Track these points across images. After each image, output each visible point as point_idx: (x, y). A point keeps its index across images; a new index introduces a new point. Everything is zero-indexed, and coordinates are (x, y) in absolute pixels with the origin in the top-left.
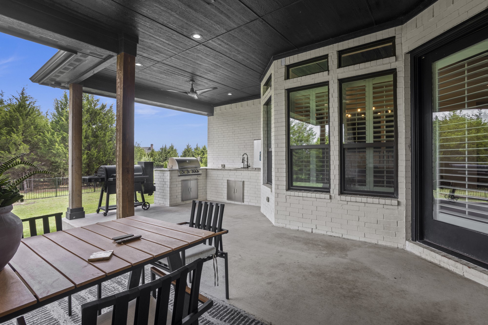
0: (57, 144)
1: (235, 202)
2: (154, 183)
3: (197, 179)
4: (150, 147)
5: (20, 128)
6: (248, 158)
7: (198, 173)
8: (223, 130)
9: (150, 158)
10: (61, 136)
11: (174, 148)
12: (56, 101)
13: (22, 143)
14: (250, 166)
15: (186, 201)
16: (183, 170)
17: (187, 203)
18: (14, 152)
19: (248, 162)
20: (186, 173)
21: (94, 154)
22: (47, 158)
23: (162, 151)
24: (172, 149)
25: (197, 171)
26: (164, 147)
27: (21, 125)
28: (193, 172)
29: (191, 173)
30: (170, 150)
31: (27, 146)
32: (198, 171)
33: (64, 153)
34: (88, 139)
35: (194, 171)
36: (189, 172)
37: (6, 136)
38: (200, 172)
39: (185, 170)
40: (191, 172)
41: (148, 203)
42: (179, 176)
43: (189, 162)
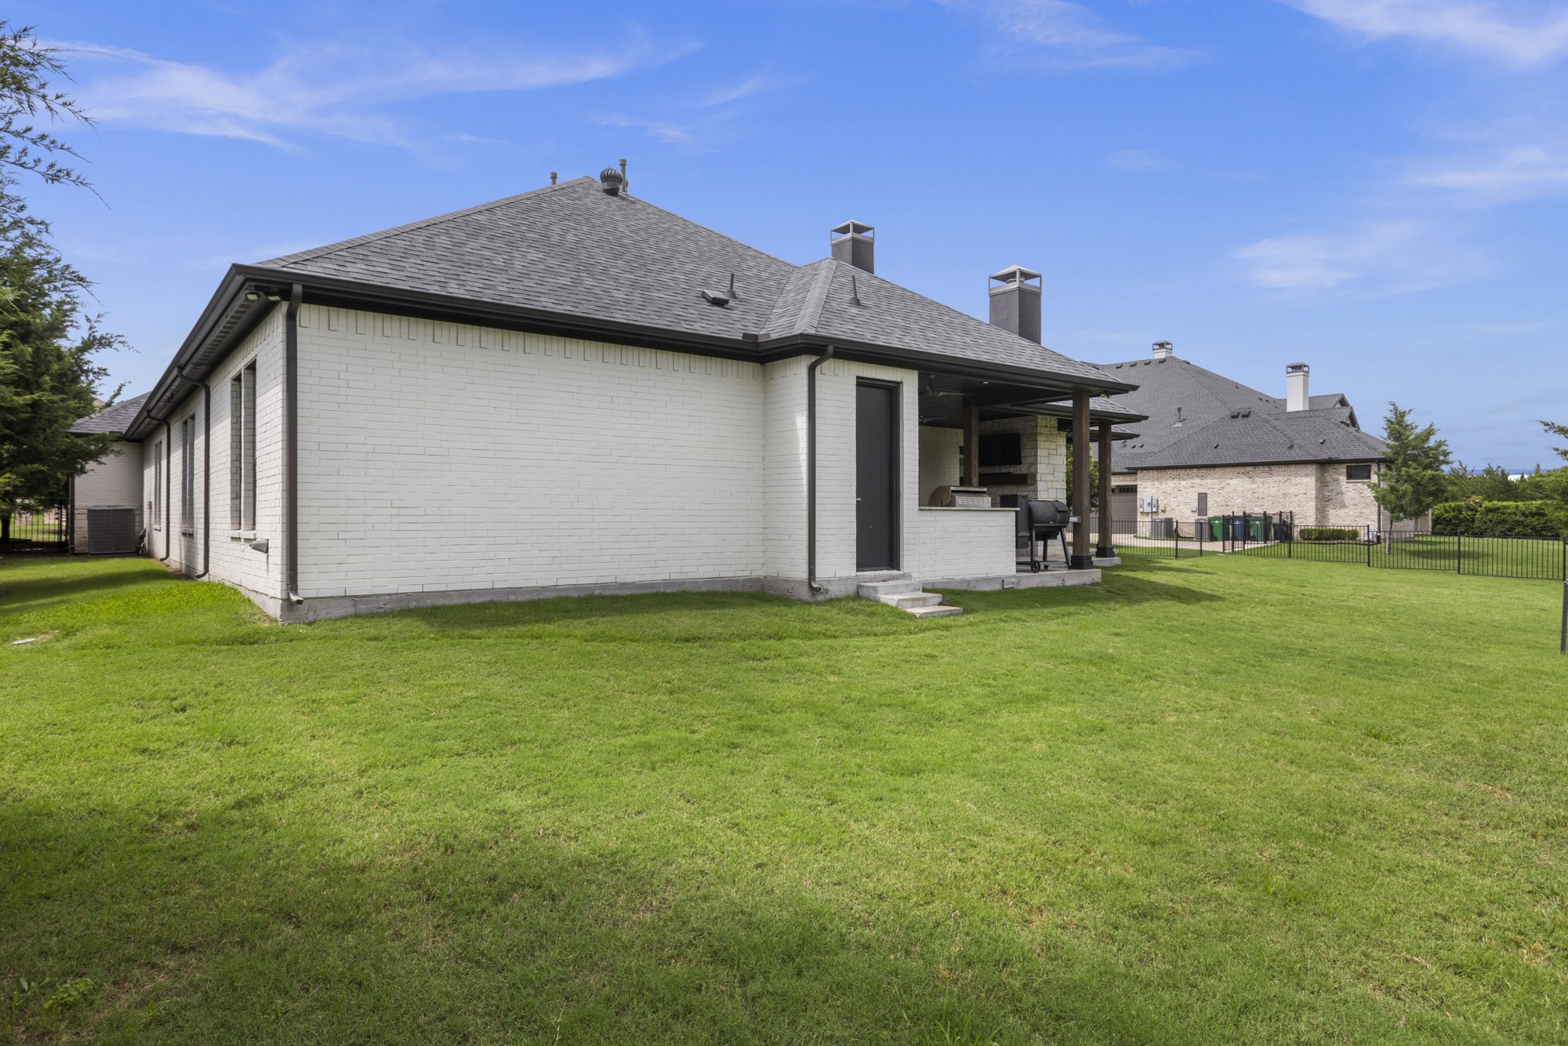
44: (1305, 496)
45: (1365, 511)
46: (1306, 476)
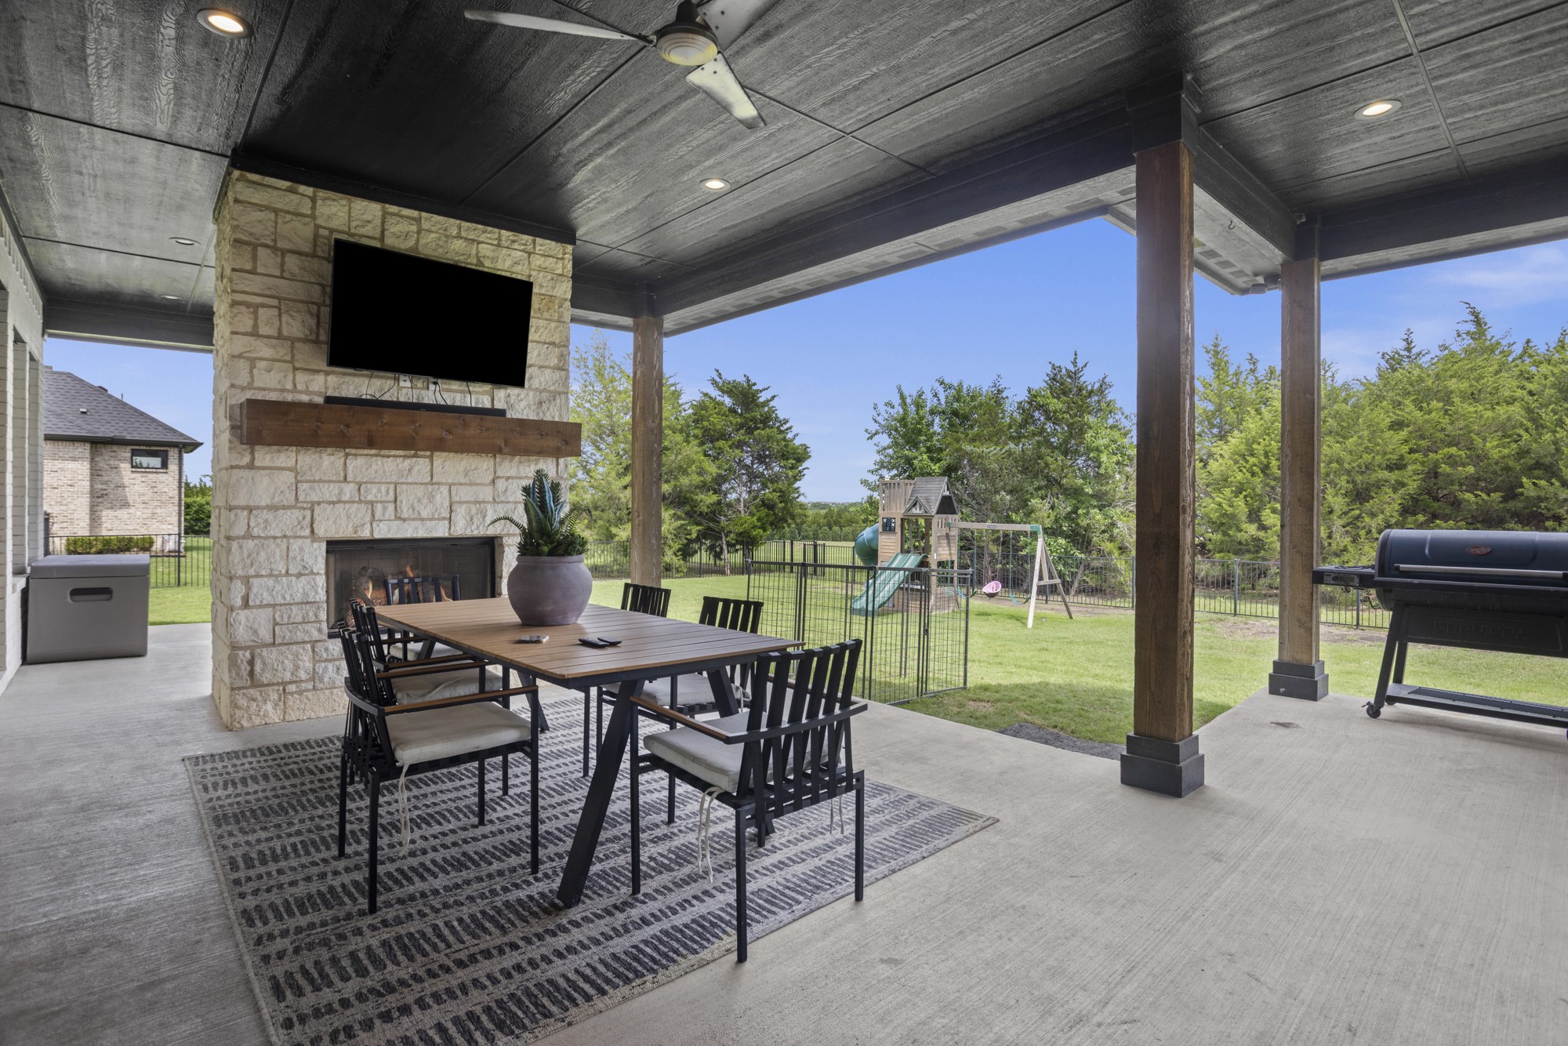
44: (71, 489)
45: (159, 511)
46: (74, 459)
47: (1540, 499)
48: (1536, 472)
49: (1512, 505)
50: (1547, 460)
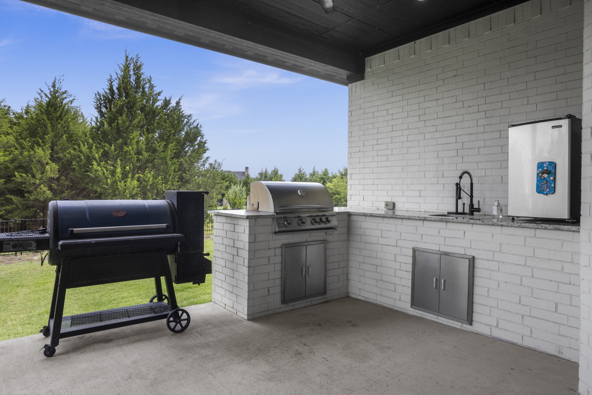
0: (94, 163)
1: (439, 318)
2: (205, 252)
3: (324, 242)
4: (244, 171)
5: (47, 138)
6: (472, 184)
7: (328, 225)
8: (390, 112)
9: (243, 187)
10: (102, 151)
11: (279, 173)
12: (98, 96)
13: (49, 161)
14: (478, 210)
15: (294, 303)
16: (287, 215)
17: (295, 307)
18: (39, 176)
19: (472, 197)
20: (295, 226)
21: (149, 179)
22: (83, 185)
23: (261, 177)
24: (276, 174)
25: (324, 219)
26: (264, 171)
27: (49, 134)
28: (314, 221)
29: (309, 226)
30: (273, 176)
31: (55, 166)
32: (327, 219)
33: (106, 177)
34: (140, 155)
35: (318, 219)
36: (303, 223)
37: (29, 151)
38: (334, 222)
39: (294, 215)
40: (309, 221)
41: (184, 311)
42: (275, 233)
43: (303, 194)
47: (22, 183)
48: (20, 170)
49: (8, 185)
50: (25, 164)
